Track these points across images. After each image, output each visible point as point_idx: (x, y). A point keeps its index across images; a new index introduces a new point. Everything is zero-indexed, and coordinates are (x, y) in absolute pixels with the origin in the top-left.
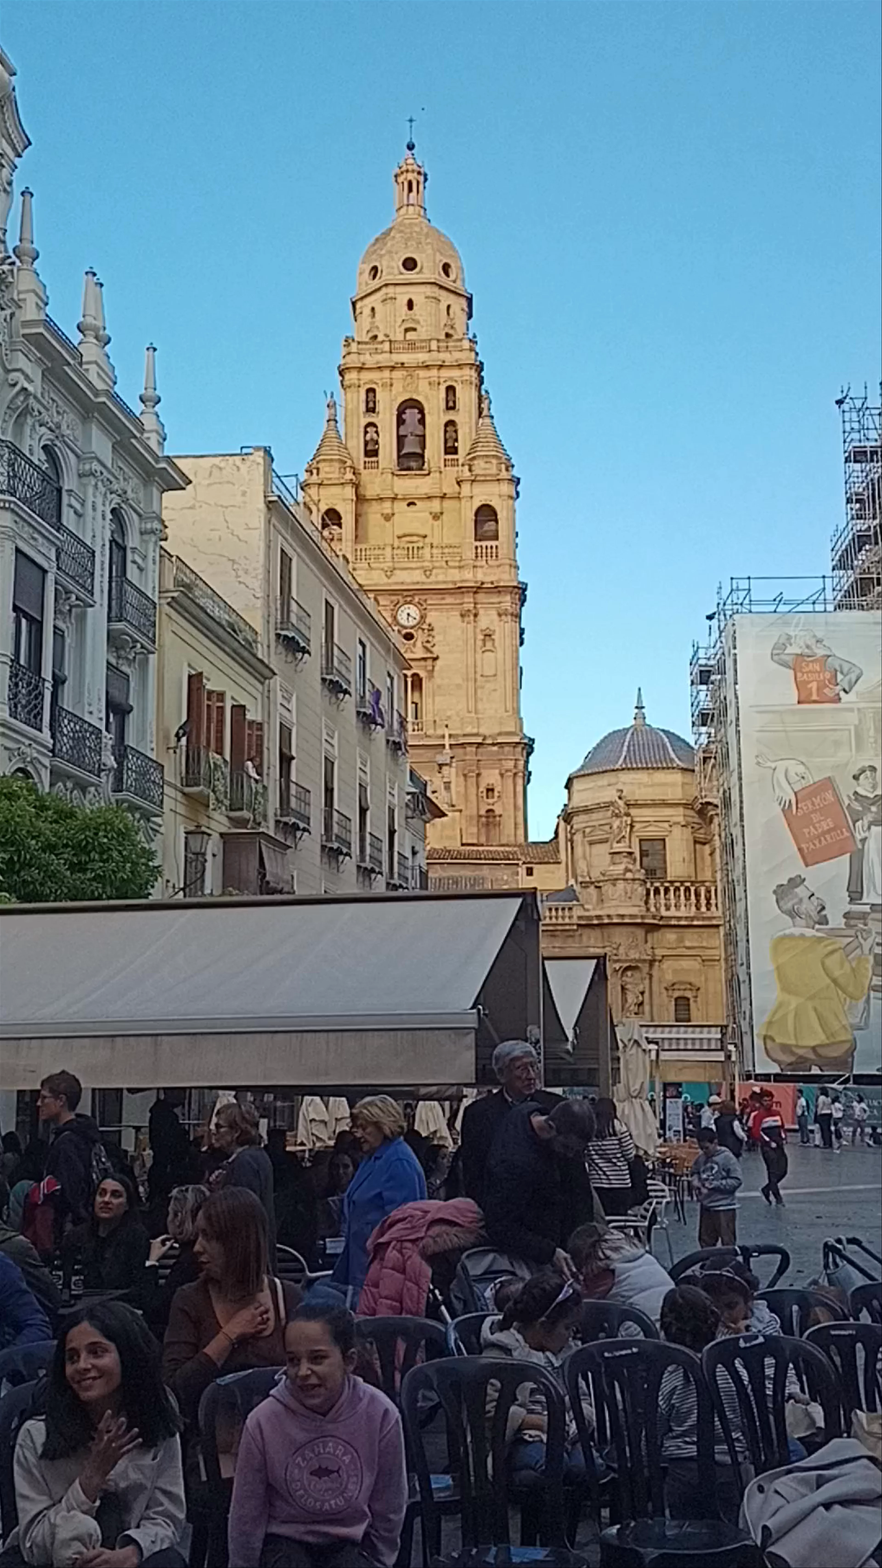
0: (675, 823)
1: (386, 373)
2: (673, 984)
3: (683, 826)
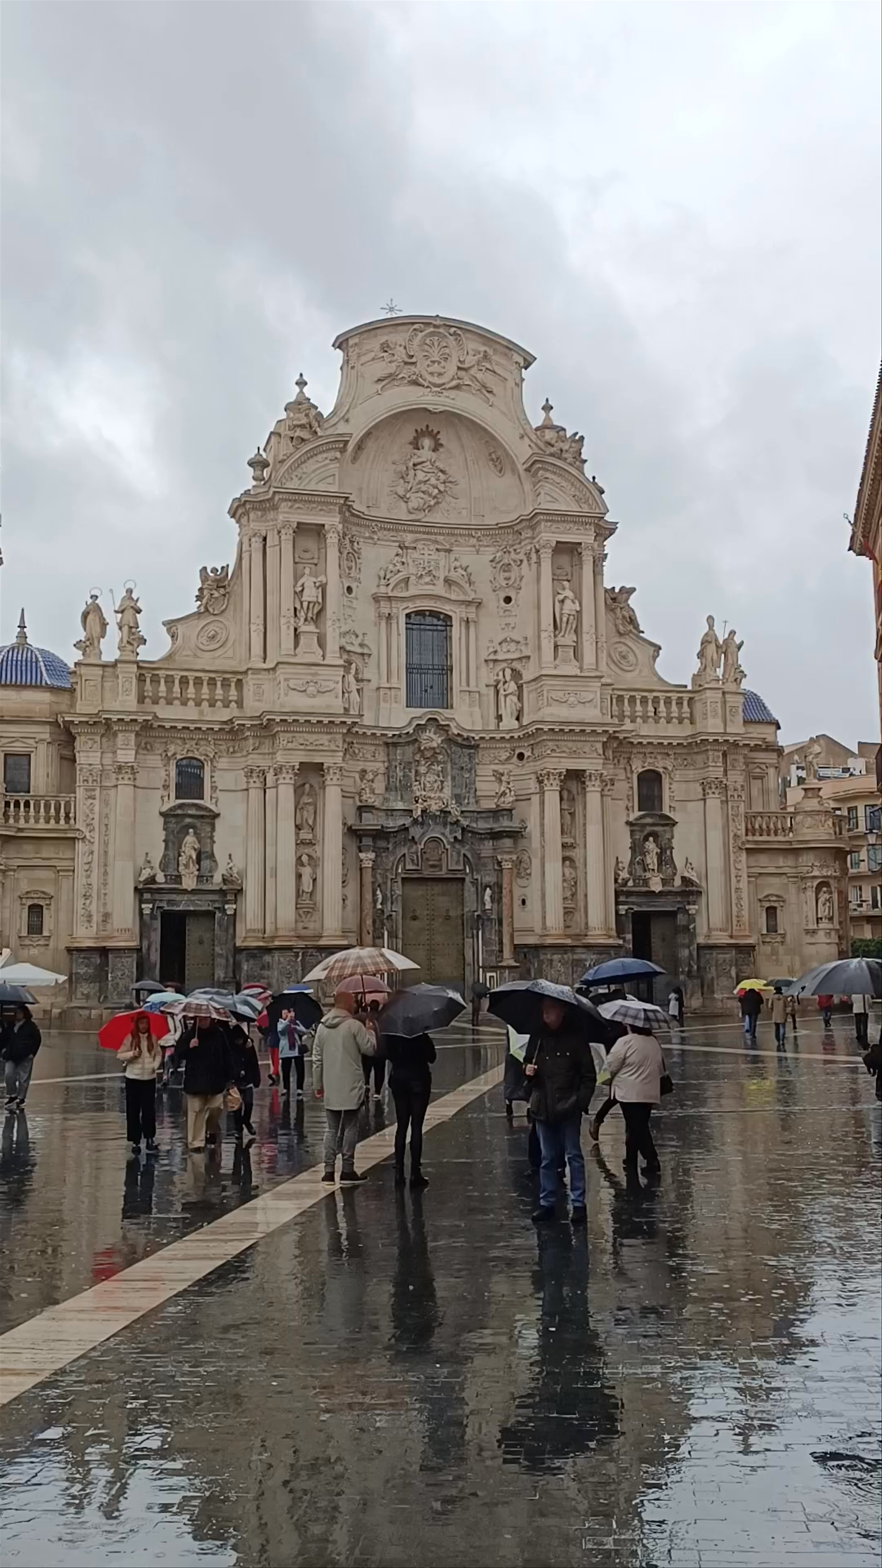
0: (41, 740)
2: (28, 893)
3: (48, 743)
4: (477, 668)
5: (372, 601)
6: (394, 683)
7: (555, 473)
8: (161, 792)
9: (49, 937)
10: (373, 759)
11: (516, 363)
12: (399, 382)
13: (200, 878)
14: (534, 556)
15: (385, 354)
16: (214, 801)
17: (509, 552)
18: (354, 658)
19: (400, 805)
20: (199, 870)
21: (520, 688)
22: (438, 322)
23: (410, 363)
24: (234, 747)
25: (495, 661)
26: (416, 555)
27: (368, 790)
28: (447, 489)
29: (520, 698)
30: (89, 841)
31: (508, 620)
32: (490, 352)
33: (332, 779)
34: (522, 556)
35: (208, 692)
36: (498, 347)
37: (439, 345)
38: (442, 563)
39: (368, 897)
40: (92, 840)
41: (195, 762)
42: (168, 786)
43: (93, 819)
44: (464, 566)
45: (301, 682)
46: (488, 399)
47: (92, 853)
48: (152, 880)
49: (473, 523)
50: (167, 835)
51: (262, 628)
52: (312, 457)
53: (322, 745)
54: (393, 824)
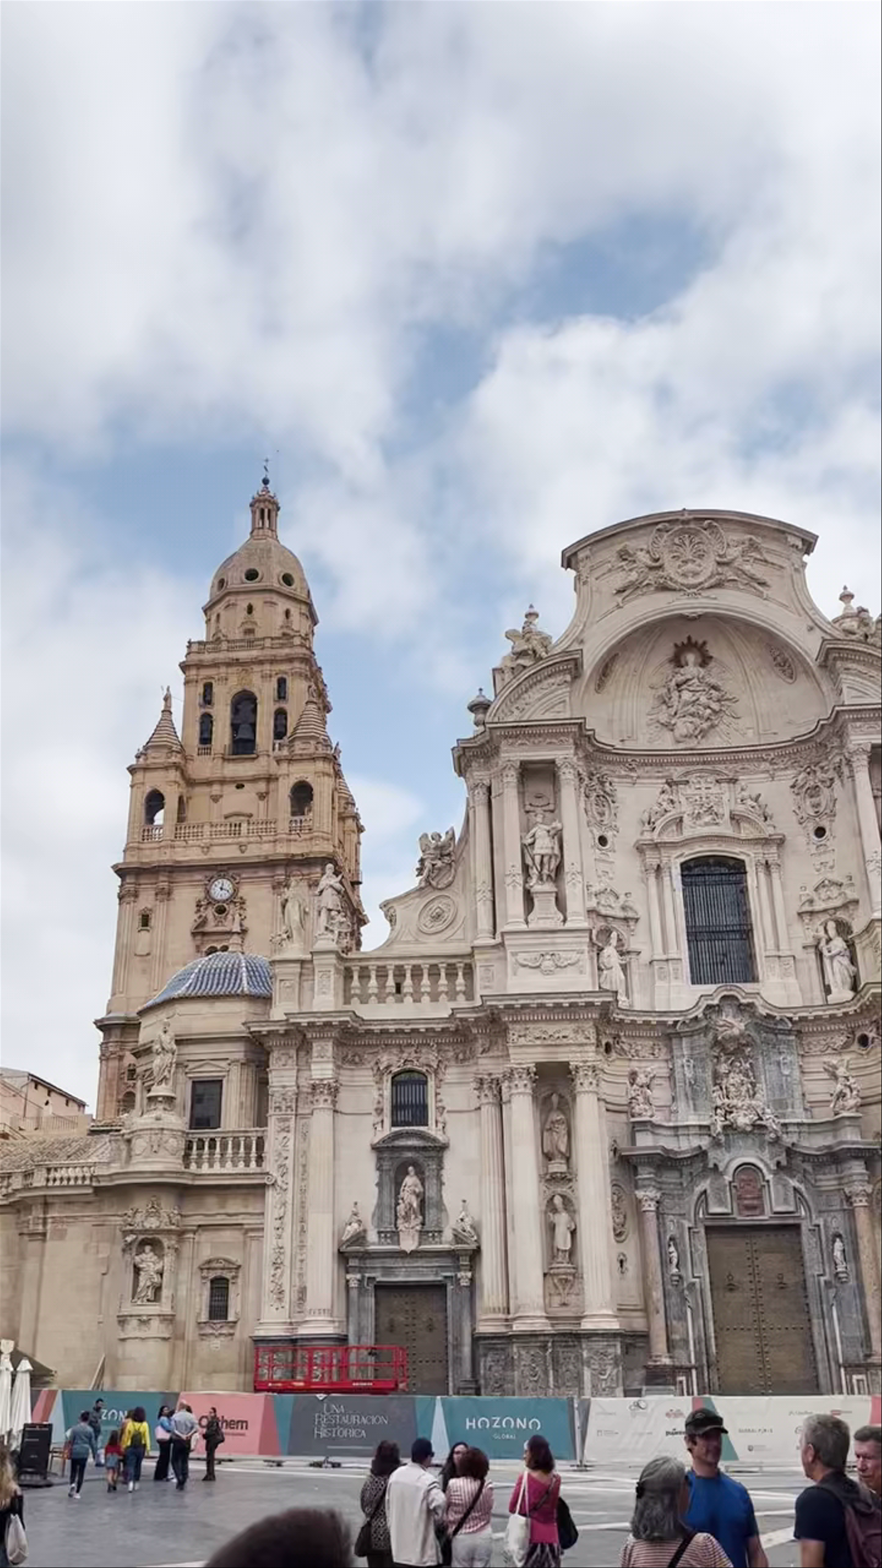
0: (234, 1061)
1: (223, 670)
2: (210, 1262)
3: (242, 1064)
4: (788, 925)
5: (635, 851)
6: (673, 954)
7: (858, 662)
8: (374, 1118)
9: (235, 1322)
10: (652, 1057)
11: (793, 546)
12: (645, 590)
13: (423, 1234)
14: (846, 770)
15: (624, 563)
16: (440, 1126)
17: (815, 772)
18: (615, 925)
19: (693, 1120)
20: (423, 1224)
21: (851, 946)
22: (686, 516)
23: (657, 566)
24: (465, 1053)
25: (812, 913)
26: (689, 790)
27: (641, 1099)
28: (723, 709)
29: (853, 961)
30: (281, 1188)
31: (824, 858)
32: (758, 540)
33: (584, 1085)
34: (831, 774)
35: (428, 983)
36: (765, 533)
37: (691, 542)
38: (725, 797)
39: (654, 1257)
40: (285, 1187)
41: (416, 1076)
42: (382, 1110)
43: (286, 1158)
44: (754, 796)
45: (534, 955)
46: (762, 593)
47: (284, 1204)
48: (360, 1238)
49: (762, 743)
50: (381, 1177)
51: (489, 895)
52: (535, 684)
53: (564, 1037)
54: (685, 1145)
